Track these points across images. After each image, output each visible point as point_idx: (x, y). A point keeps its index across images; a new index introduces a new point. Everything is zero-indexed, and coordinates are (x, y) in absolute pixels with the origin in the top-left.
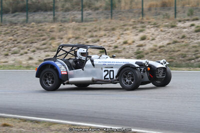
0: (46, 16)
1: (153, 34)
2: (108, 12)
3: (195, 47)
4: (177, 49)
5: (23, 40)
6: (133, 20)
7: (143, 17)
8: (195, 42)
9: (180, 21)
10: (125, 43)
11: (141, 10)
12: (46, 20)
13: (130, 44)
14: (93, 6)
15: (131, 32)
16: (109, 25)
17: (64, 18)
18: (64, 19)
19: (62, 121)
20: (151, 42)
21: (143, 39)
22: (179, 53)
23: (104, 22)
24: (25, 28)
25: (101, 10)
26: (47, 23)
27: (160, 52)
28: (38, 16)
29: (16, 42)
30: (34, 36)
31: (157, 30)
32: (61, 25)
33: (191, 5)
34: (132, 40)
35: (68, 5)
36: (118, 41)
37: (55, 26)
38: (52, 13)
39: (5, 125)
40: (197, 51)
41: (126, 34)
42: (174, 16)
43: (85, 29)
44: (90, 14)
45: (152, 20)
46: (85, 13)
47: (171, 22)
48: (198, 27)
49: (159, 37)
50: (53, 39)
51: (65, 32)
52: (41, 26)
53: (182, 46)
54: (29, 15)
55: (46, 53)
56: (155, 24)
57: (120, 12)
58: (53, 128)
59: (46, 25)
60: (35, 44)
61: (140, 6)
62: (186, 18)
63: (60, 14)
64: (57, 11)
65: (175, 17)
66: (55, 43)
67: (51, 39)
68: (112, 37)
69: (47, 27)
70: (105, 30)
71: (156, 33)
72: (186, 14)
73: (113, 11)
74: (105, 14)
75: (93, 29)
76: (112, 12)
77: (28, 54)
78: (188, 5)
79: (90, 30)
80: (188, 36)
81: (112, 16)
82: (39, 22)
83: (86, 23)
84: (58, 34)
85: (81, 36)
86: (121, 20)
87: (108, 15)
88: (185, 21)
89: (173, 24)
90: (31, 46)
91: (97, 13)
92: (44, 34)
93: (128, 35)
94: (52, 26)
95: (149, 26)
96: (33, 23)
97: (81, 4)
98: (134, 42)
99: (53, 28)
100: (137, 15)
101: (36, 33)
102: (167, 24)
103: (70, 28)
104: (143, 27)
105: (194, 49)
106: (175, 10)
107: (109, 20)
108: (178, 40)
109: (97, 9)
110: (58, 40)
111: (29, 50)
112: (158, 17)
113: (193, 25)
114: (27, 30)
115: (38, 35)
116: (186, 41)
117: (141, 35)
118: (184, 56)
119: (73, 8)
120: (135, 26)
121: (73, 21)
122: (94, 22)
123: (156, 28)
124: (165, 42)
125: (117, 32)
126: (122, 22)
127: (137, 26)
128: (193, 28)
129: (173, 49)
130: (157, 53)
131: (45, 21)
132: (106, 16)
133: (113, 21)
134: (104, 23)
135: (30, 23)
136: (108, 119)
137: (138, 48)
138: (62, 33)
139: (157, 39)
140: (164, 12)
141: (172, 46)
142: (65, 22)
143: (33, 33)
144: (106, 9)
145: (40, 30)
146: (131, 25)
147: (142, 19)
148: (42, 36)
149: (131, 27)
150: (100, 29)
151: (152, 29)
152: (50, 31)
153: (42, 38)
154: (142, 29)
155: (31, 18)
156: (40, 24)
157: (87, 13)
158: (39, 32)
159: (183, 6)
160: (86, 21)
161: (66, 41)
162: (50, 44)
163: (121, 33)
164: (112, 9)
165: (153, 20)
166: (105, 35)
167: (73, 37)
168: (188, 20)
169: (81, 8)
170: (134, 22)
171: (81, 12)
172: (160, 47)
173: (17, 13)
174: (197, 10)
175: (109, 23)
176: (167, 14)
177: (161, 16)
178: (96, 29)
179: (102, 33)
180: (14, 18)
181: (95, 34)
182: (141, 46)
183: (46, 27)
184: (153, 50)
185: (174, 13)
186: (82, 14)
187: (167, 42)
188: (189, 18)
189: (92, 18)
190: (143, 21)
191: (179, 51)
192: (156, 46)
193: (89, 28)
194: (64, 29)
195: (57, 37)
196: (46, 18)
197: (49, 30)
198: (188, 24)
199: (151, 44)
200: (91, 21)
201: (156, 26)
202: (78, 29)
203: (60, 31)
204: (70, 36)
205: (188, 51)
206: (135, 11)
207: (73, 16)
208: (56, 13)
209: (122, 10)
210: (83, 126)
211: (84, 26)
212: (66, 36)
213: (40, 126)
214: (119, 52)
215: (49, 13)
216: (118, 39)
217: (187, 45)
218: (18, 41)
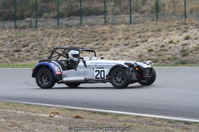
0: (98, 19)
1: (196, 34)
2: (154, 15)
5: (78, 41)
6: (176, 22)
7: (185, 19)
10: (171, 42)
11: (184, 13)
12: (98, 22)
13: (175, 43)
14: (140, 10)
15: (176, 33)
16: (155, 26)
17: (114, 20)
18: (113, 22)
20: (194, 41)
21: (187, 38)
24: (79, 30)
25: (147, 13)
26: (99, 26)
28: (90, 20)
29: (72, 43)
30: (88, 37)
32: (112, 28)
34: (178, 40)
35: (117, 9)
36: (164, 41)
37: (106, 28)
38: (103, 16)
39: (77, 117)
41: (171, 34)
43: (134, 30)
44: (137, 17)
45: (194, 21)
46: (133, 16)
50: (105, 39)
51: (115, 33)
54: (83, 19)
55: (100, 52)
56: (197, 25)
57: (165, 14)
58: (121, 119)
59: (98, 27)
60: (89, 44)
61: (183, 9)
63: (110, 17)
64: (108, 15)
66: (107, 43)
67: (103, 40)
68: (158, 37)
69: (99, 29)
70: (152, 31)
73: (159, 14)
74: (151, 17)
75: (141, 31)
76: (157, 15)
79: (138, 31)
81: (157, 18)
82: (92, 25)
83: (134, 25)
84: (110, 35)
85: (130, 37)
86: (166, 22)
87: (153, 17)
91: (144, 16)
92: (97, 35)
93: (173, 35)
94: (104, 28)
95: (191, 27)
96: (86, 26)
97: (129, 8)
98: (178, 41)
99: (105, 30)
100: (180, 18)
101: (89, 34)
103: (120, 30)
104: (186, 28)
107: (155, 22)
109: (143, 12)
110: (109, 40)
114: (81, 32)
115: (92, 36)
117: (185, 35)
119: (122, 12)
120: (179, 27)
121: (122, 24)
122: (141, 24)
123: (198, 29)
125: (162, 33)
126: (167, 23)
127: (181, 27)
131: (97, 24)
132: (151, 18)
133: (159, 23)
134: (151, 25)
135: (84, 26)
136: (169, 111)
137: (183, 47)
138: (113, 34)
142: (115, 24)
143: (87, 34)
144: (152, 12)
145: (93, 32)
146: (175, 26)
147: (185, 20)
148: (95, 37)
149: (176, 28)
150: (147, 30)
151: (195, 29)
153: (95, 39)
154: (185, 29)
155: (84, 21)
156: (93, 27)
157: (135, 16)
158: (92, 34)
160: (134, 23)
161: (117, 41)
162: (103, 45)
163: (167, 33)
164: (157, 12)
165: (196, 22)
166: (152, 36)
167: (123, 38)
169: (129, 12)
170: (178, 23)
171: (129, 15)
173: (72, 17)
175: (155, 24)
178: (144, 31)
179: (150, 33)
180: (69, 22)
181: (143, 35)
182: (185, 45)
184: (197, 49)
186: (131, 17)
189: (139, 21)
190: (186, 23)
193: (137, 30)
194: (115, 30)
195: (108, 38)
197: (101, 32)
199: (195, 43)
200: (139, 23)
201: (198, 27)
202: (128, 30)
203: (111, 33)
204: (121, 36)
206: (178, 14)
207: (122, 19)
208: (106, 16)
209: (167, 13)
210: (148, 117)
211: (132, 27)
212: (117, 37)
213: (108, 117)
214: (166, 51)
215: (100, 16)
216: (164, 39)
218: (74, 42)
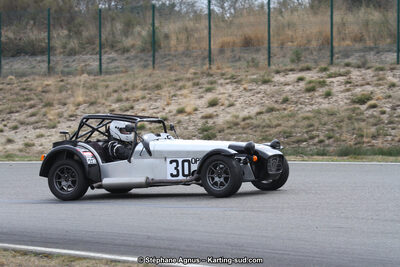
0: (34, 63)
1: (230, 96)
2: (148, 56)
3: (308, 118)
4: (275, 122)
6: (192, 71)
7: (210, 64)
8: (308, 109)
9: (278, 72)
10: (181, 111)
11: (206, 53)
12: (35, 70)
13: (189, 114)
14: (120, 46)
15: (191, 92)
16: (149, 79)
17: (68, 66)
18: (66, 70)
19: (92, 254)
20: (227, 109)
21: (213, 104)
22: (279, 129)
23: (141, 74)
25: (133, 53)
26: (37, 77)
27: (243, 128)
28: (19, 64)
30: (13, 101)
31: (237, 88)
32: (62, 81)
33: (295, 44)
34: (194, 106)
35: (74, 44)
36: (167, 109)
37: (51, 81)
38: (45, 58)
40: (311, 126)
41: (181, 95)
42: (266, 63)
43: (107, 87)
44: (114, 60)
45: (227, 70)
46: (104, 57)
47: (262, 73)
48: (310, 82)
49: (241, 100)
50: (49, 105)
51: (69, 92)
52: (26, 81)
53: (283, 117)
54: (4, 62)
55: (38, 130)
56: (232, 77)
57: (169, 55)
59: (34, 80)
60: (17, 114)
61: (205, 45)
62: (289, 67)
63: (58, 59)
64: (55, 55)
65: (269, 64)
66: (52, 112)
67: (45, 106)
68: (156, 101)
69: (37, 83)
70: (144, 89)
71: (236, 93)
72: (288, 60)
73: (156, 54)
74: (141, 59)
75: (120, 87)
76: (154, 56)
77: (5, 134)
78: (290, 44)
79: (116, 88)
80: (294, 98)
81: (154, 63)
82: (23, 75)
83: (108, 76)
84: (58, 96)
85: (99, 100)
86: (170, 70)
87: (146, 61)
88: (286, 72)
89: (266, 78)
90: (8, 119)
91: (128, 58)
92: (33, 96)
93: (185, 97)
94: (46, 83)
95: (222, 81)
96: (11, 77)
97: (97, 42)
98: (196, 110)
99: (47, 85)
100: (199, 62)
101: (17, 94)
102: (255, 77)
103: (78, 85)
104: (212, 83)
105: (306, 122)
106: (269, 52)
107: (149, 71)
108: (276, 106)
109: (125, 50)
110: (57, 107)
111: (5, 126)
112: (238, 64)
113: (301, 79)
115: (20, 98)
116: (291, 108)
117: (209, 96)
118: (288, 135)
119: (82, 49)
120: (196, 81)
121: (83, 73)
122: (122, 75)
123: (235, 85)
124: (254, 110)
125: (164, 92)
126: (173, 73)
127: (202, 81)
128: (302, 84)
129: (268, 122)
130: (240, 130)
131: (33, 73)
132: (142, 63)
133: (157, 72)
134: (141, 76)
135: (6, 77)
136: (175, 249)
137: (204, 121)
138: (64, 93)
139: (238, 105)
140: (248, 56)
141: (266, 117)
142: (69, 73)
143: (12, 94)
144: (143, 51)
145: (24, 89)
146: (189, 80)
147: (210, 68)
148: (28, 100)
149: (190, 83)
150: (134, 87)
151: (228, 86)
152: (43, 92)
153: (28, 103)
154: (209, 86)
155: (6, 67)
156: (24, 79)
157: (109, 58)
158: (22, 93)
159: (282, 45)
160: (107, 73)
161: (74, 108)
162: (44, 115)
163: (172, 94)
164: (154, 51)
165: (230, 71)
166: (144, 98)
167: (85, 102)
168: (291, 70)
169: (98, 49)
170: (195, 74)
171: (98, 56)
172: (244, 119)
174: (307, 52)
175: (150, 75)
176: (253, 60)
177: (243, 64)
178: (127, 88)
179: (138, 94)
181: (124, 95)
182: (210, 117)
183: (35, 84)
184: (232, 125)
185: (266, 56)
186: (100, 60)
187: (257, 109)
188: (293, 66)
189: (118, 67)
190: (211, 72)
191: (279, 125)
192: (237, 117)
193: (113, 85)
194: (69, 86)
195: (55, 102)
196: (34, 67)
197: (40, 89)
198: (292, 77)
199: (228, 113)
200: (116, 72)
201: (235, 80)
202: (95, 87)
203: (61, 91)
204: (80, 99)
205: (294, 127)
206: (195, 54)
207: (83, 64)
208: (51, 58)
209: (173, 53)
211: (103, 81)
212: (72, 99)
213: (53, 263)
215: (38, 58)
216: (168, 104)
217: (292, 115)
